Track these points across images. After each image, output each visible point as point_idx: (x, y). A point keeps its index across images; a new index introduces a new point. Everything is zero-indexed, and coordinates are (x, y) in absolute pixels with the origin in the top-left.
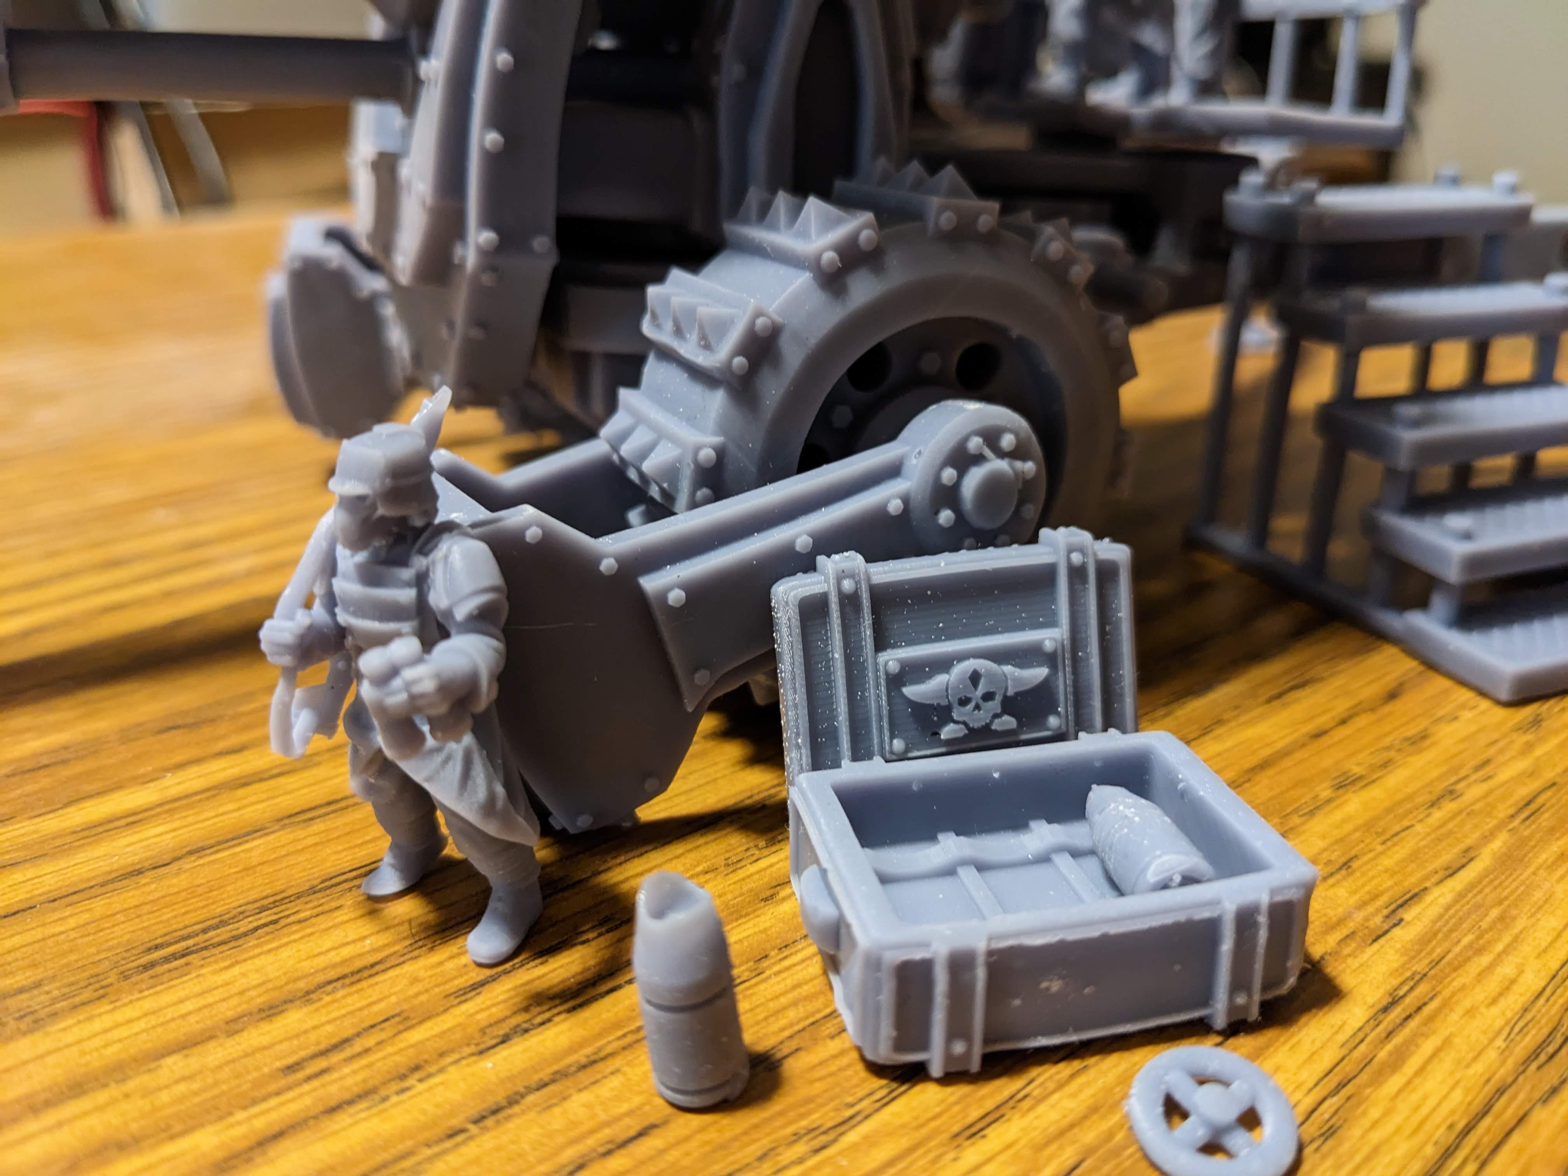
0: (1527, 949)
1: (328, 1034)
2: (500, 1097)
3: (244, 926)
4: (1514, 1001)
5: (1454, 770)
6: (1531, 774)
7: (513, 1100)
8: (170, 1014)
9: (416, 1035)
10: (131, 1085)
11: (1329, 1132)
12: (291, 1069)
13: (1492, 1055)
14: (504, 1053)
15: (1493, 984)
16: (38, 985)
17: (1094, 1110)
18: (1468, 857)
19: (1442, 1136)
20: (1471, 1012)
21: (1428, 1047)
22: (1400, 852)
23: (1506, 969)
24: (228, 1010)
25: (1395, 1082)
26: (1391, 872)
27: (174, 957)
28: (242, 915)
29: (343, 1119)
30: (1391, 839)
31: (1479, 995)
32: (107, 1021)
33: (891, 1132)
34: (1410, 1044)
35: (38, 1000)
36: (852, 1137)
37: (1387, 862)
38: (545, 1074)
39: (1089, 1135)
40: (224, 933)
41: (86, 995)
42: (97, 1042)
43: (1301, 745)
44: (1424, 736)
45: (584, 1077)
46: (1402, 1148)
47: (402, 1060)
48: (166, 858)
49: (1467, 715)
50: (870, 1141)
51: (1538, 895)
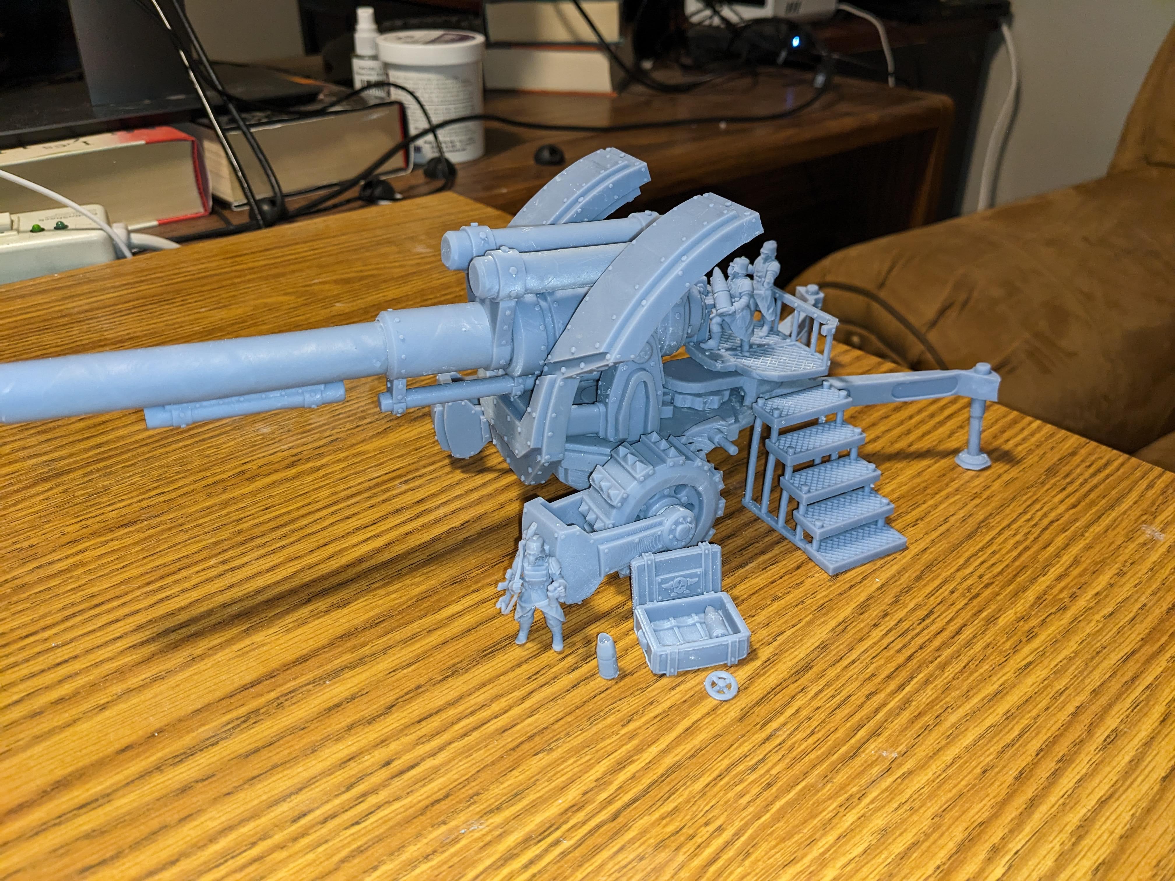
0: (804, 648)
1: (534, 670)
2: (575, 683)
3: (503, 644)
4: (796, 660)
5: (806, 595)
6: (826, 596)
7: (579, 683)
8: (496, 667)
9: (553, 670)
10: (495, 683)
11: (746, 688)
12: (529, 678)
13: (786, 673)
14: (574, 673)
15: (792, 656)
16: (461, 661)
17: (698, 684)
18: (799, 622)
19: (769, 689)
20: (784, 663)
21: (772, 670)
22: (782, 621)
23: (796, 653)
24: (509, 665)
25: (764, 677)
26: (778, 626)
27: (489, 653)
28: (501, 642)
29: (544, 689)
30: (781, 616)
31: (788, 659)
32: (482, 670)
33: (657, 689)
34: (769, 670)
35: (464, 664)
36: (649, 690)
37: (778, 623)
38: (584, 678)
39: (697, 689)
40: (498, 647)
41: (474, 663)
42: (483, 674)
43: (767, 586)
44: (802, 583)
45: (592, 678)
46: (760, 692)
47: (552, 676)
48: (475, 626)
49: (817, 575)
50: (653, 690)
51: (813, 633)
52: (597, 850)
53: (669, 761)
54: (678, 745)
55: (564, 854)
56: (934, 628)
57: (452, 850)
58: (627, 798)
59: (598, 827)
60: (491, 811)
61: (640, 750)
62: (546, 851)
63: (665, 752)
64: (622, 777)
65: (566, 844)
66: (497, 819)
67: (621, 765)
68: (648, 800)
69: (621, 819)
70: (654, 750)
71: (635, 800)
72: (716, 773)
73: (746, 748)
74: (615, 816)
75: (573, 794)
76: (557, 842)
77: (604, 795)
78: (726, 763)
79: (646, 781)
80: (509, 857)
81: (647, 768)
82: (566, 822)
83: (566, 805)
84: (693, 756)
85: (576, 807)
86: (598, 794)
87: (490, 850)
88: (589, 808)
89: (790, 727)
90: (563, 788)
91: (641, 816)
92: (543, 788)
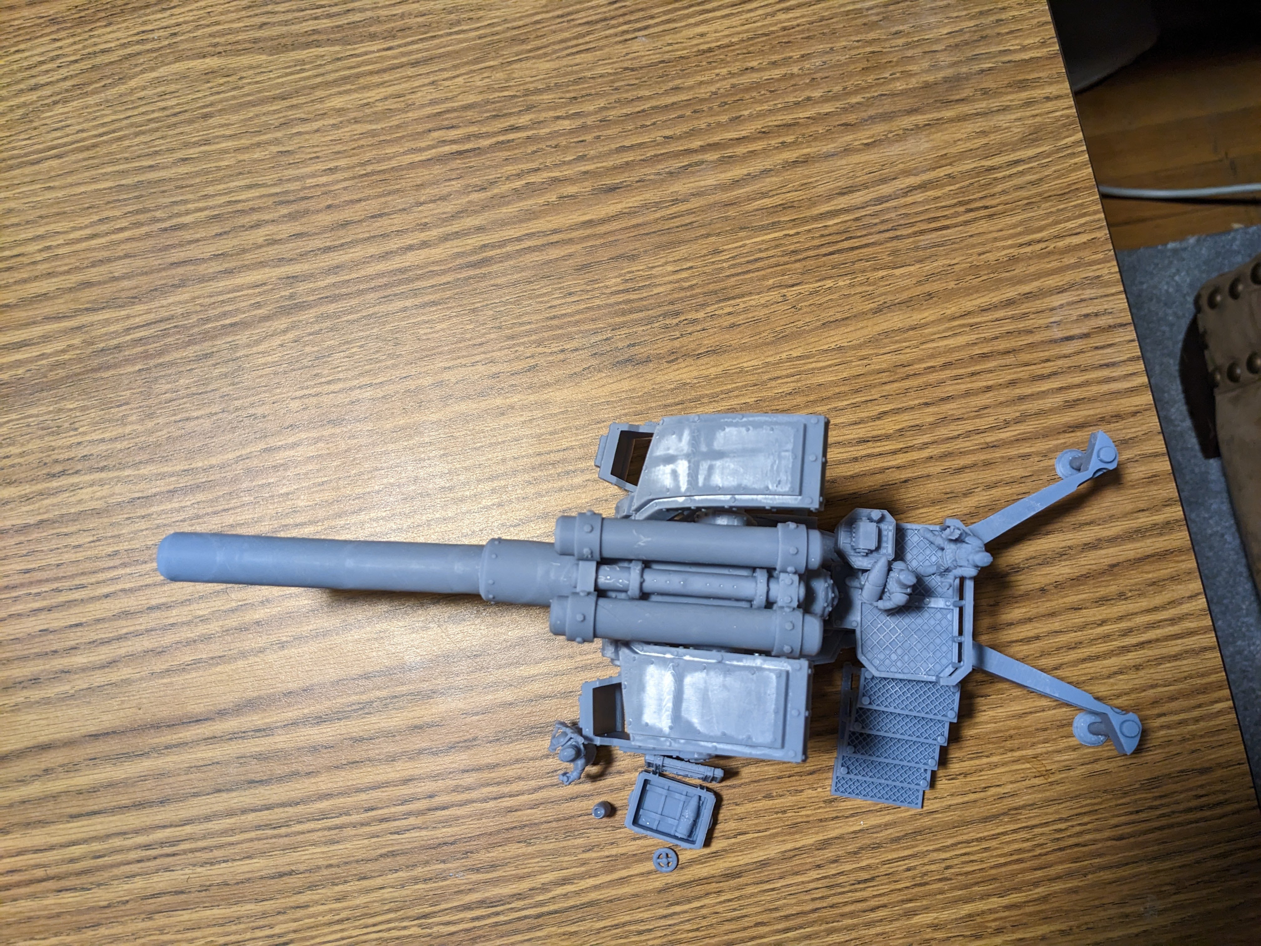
0: (750, 856)
4: (734, 864)
5: (794, 806)
6: (808, 816)
7: (577, 797)
13: (719, 871)
15: (735, 859)
19: (697, 878)
20: (723, 862)
21: (713, 863)
30: (757, 817)
33: (624, 833)
36: (618, 831)
43: (772, 779)
44: (801, 791)
50: (620, 833)
52: (516, 932)
53: (594, 896)
54: (607, 887)
55: (496, 924)
56: (859, 895)
57: (441, 884)
58: (552, 908)
59: (526, 917)
60: (473, 870)
61: (582, 876)
62: (489, 916)
63: (596, 887)
64: (560, 891)
65: (502, 918)
66: (475, 877)
67: (565, 881)
68: (563, 917)
69: (540, 920)
70: (591, 882)
71: (556, 912)
72: (616, 922)
73: (646, 915)
74: (539, 916)
75: (525, 885)
76: (497, 914)
77: (541, 898)
78: (628, 918)
79: (571, 903)
80: (467, 907)
81: (577, 893)
82: (509, 903)
83: (516, 891)
84: (611, 901)
85: (519, 896)
86: (538, 894)
87: (460, 896)
88: (527, 902)
89: (687, 916)
90: (521, 878)
91: (553, 925)
92: (509, 871)
